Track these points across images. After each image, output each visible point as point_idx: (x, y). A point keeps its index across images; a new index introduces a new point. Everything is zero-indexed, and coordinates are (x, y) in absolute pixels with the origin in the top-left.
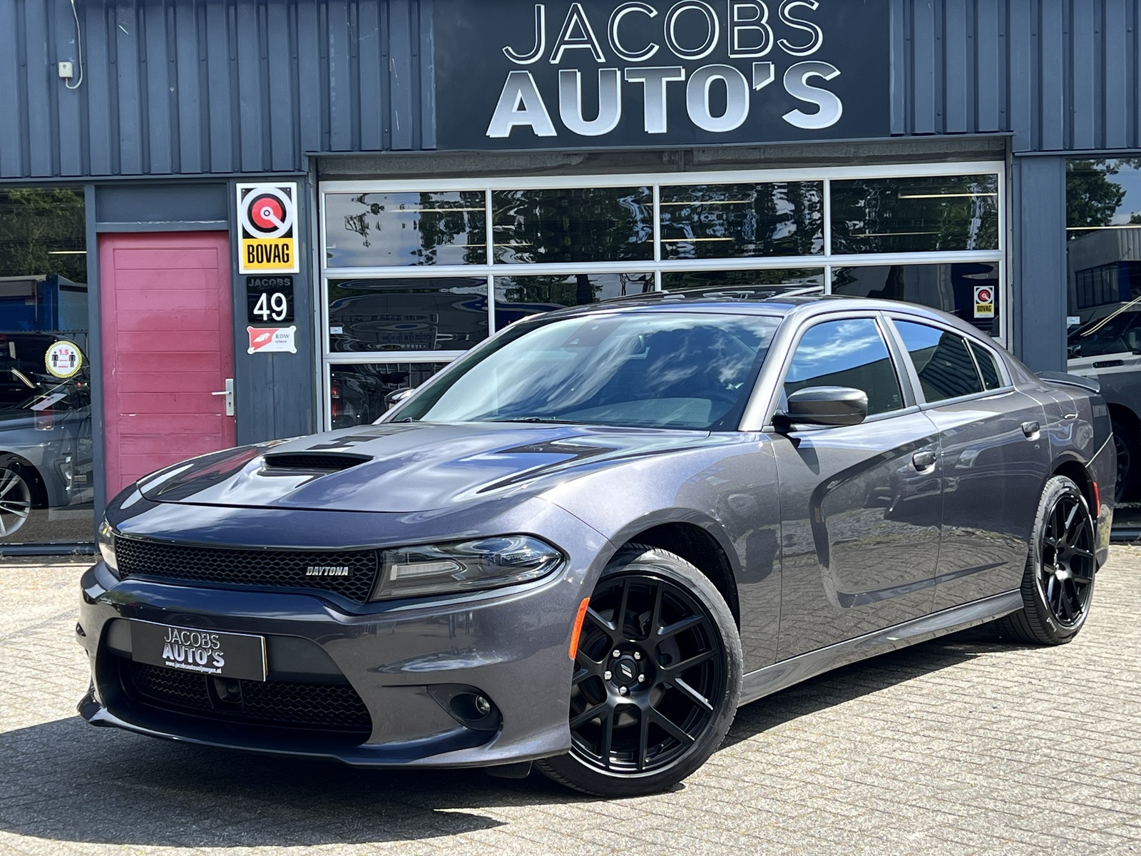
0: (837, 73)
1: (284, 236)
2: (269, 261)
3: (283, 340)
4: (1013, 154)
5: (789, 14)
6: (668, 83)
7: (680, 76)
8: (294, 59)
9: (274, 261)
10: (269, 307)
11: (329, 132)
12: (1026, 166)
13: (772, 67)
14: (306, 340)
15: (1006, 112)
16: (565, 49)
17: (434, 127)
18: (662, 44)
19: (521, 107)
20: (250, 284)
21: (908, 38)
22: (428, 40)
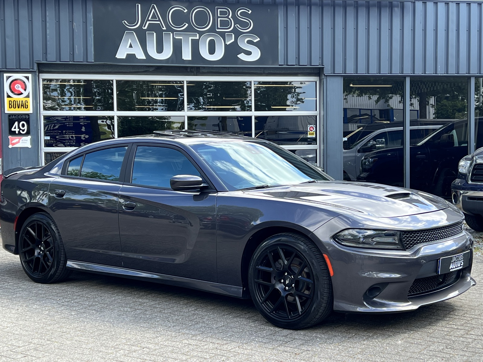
0: (259, 39)
1: (25, 97)
2: (19, 107)
3: (25, 142)
4: (324, 74)
5: (240, 14)
6: (192, 39)
7: (197, 37)
8: (31, 21)
9: (21, 108)
10: (19, 128)
11: (46, 53)
12: (328, 79)
13: (233, 35)
14: (35, 142)
15: (322, 58)
16: (149, 23)
17: (93, 53)
18: (189, 23)
19: (131, 46)
20: (10, 118)
21: (285, 27)
22: (90, 16)
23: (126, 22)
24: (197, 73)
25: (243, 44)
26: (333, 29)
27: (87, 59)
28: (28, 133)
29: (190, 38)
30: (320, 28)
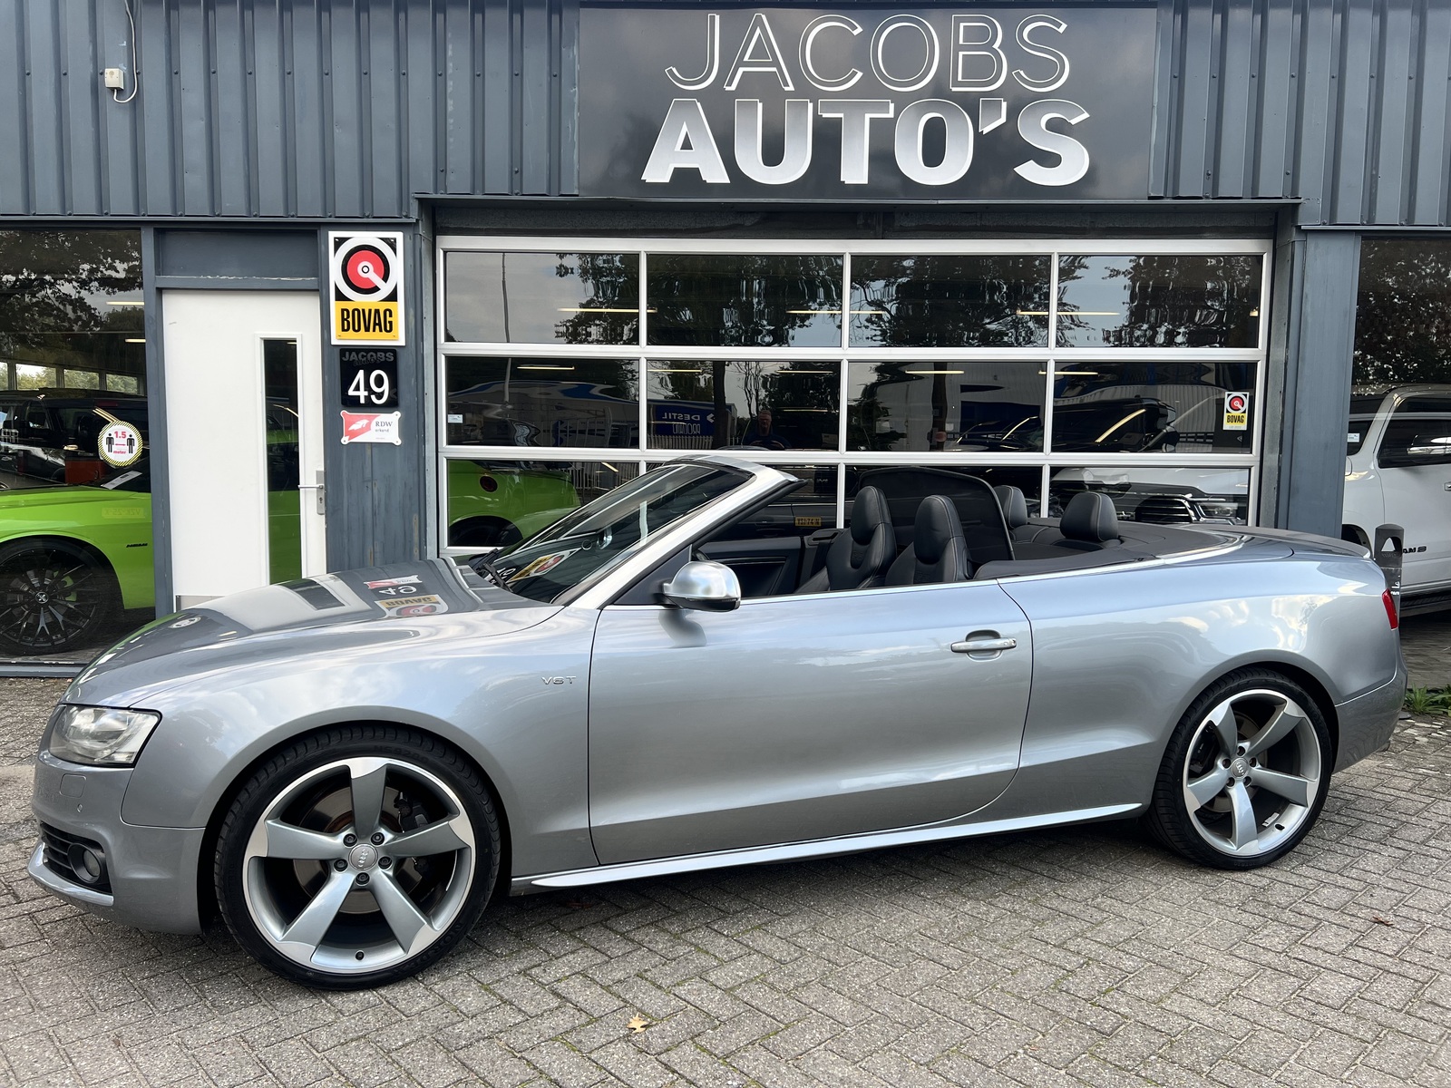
0: (1086, 115)
2: (367, 329)
3: (384, 429)
4: (1297, 228)
6: (872, 120)
7: (888, 112)
8: (401, 75)
9: (374, 330)
10: (368, 387)
11: (445, 170)
12: (1312, 243)
13: (1004, 105)
14: (414, 430)
15: (1293, 174)
16: (744, 73)
17: (576, 167)
18: (865, 68)
19: (687, 145)
20: (344, 359)
21: (1176, 75)
22: (571, 56)
23: (674, 70)
24: (884, 230)
25: (1034, 132)
26: (1336, 80)
27: (559, 190)
28: (392, 405)
29: (868, 116)
30: (1293, 76)
